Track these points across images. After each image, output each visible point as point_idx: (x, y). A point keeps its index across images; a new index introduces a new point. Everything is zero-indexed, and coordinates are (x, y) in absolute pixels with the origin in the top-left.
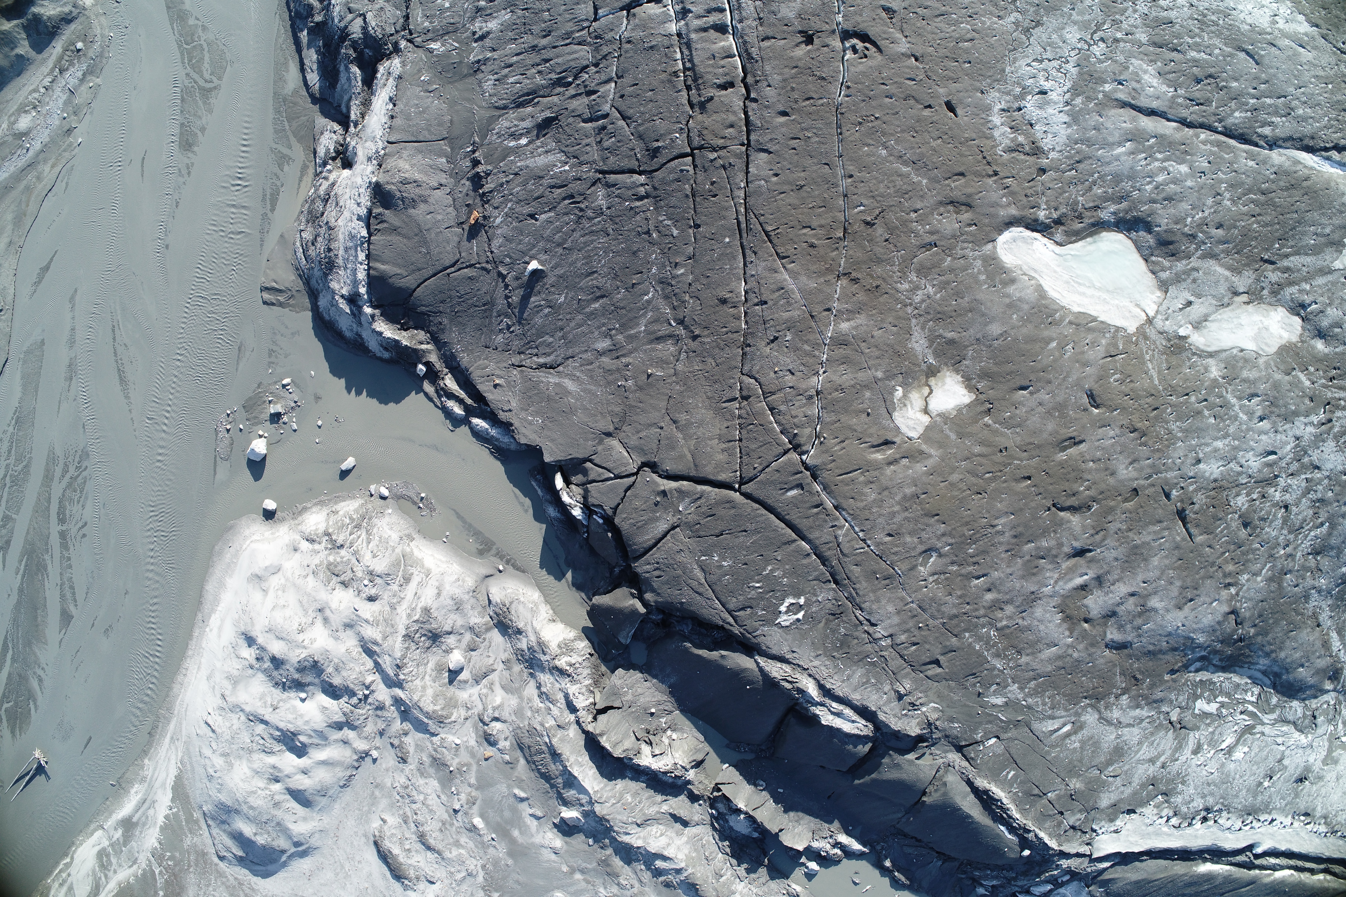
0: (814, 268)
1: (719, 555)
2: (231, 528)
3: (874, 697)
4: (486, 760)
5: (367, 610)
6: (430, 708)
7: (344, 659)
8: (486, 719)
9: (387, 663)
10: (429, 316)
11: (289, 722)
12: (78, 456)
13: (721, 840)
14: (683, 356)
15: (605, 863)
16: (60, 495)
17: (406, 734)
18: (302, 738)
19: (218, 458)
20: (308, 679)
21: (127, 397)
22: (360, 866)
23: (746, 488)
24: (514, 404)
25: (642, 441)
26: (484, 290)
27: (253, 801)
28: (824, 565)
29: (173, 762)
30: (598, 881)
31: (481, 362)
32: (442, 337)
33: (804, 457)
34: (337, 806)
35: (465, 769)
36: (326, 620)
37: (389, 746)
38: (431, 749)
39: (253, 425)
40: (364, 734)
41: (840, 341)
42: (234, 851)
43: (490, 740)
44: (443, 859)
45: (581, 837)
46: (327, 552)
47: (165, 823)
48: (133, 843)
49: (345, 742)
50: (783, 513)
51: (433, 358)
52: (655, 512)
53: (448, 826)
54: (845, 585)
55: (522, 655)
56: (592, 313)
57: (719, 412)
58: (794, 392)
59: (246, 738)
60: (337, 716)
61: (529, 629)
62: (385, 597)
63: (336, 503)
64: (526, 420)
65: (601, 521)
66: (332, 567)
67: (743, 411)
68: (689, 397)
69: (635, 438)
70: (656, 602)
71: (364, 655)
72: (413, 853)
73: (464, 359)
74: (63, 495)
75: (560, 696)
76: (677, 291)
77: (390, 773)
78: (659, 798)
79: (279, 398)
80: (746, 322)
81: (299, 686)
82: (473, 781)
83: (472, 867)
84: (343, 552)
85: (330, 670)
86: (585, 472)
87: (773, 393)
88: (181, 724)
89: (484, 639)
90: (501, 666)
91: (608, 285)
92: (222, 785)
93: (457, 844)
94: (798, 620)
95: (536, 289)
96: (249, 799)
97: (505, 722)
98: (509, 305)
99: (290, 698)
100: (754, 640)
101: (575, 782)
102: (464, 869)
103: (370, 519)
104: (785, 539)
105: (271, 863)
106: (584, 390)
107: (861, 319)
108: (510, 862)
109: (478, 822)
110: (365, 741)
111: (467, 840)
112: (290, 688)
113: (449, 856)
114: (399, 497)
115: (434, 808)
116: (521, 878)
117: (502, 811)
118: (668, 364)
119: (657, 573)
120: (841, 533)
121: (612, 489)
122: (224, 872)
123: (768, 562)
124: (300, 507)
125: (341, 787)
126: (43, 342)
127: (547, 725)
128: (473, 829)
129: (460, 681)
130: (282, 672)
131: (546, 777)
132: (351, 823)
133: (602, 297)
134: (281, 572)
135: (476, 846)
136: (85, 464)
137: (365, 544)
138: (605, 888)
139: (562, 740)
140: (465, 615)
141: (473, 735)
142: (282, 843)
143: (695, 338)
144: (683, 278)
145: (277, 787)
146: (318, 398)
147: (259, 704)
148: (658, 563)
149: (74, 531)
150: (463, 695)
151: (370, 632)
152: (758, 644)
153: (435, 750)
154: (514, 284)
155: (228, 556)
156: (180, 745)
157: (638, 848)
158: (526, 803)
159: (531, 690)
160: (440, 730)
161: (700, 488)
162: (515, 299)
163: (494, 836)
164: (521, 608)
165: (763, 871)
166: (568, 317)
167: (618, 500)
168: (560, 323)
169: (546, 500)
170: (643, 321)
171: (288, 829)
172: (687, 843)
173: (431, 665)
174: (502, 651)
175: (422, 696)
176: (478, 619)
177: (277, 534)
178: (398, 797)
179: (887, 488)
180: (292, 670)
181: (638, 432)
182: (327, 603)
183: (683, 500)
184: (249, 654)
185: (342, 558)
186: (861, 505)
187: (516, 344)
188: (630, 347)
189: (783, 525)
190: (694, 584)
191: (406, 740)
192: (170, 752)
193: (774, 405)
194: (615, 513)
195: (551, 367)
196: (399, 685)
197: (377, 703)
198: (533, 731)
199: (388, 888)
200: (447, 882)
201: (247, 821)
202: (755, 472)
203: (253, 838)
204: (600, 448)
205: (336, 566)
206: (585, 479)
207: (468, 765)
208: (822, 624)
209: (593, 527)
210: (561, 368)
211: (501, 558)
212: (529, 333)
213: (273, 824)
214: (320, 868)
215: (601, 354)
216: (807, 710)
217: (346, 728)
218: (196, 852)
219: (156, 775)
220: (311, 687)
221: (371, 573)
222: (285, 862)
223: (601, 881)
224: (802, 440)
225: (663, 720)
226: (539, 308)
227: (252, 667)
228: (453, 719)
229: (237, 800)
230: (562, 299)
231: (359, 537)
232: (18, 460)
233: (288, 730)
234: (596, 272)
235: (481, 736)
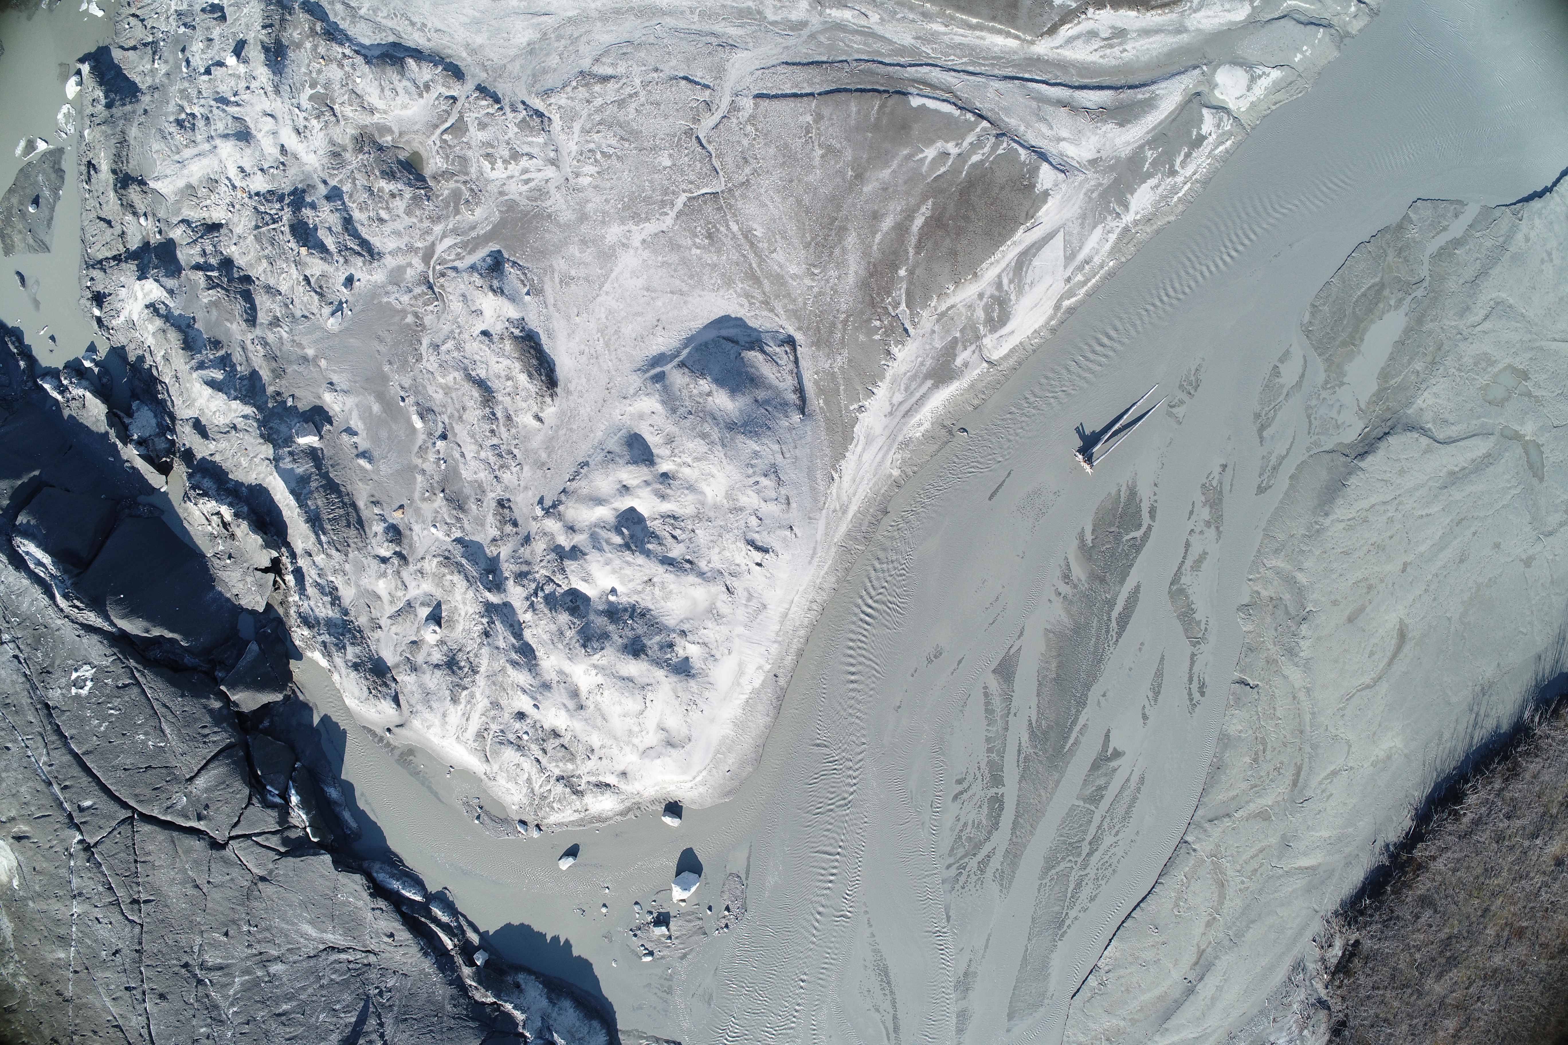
0: (91, 1013)
1: (148, 746)
2: (727, 794)
3: (11, 579)
4: (401, 507)
5: (524, 703)
6: (457, 578)
7: (551, 646)
8: (395, 561)
9: (503, 637)
10: (467, 1016)
11: (629, 564)
12: (961, 883)
13: (165, 401)
14: (196, 949)
15: (279, 373)
16: (995, 833)
17: (494, 540)
18: (618, 540)
19: (743, 876)
20: (600, 622)
21: (877, 952)
22: (582, 347)
23: (124, 814)
24: (370, 915)
25: (226, 870)
26: (406, 1035)
27: (697, 446)
28: (58, 726)
29: (846, 478)
30: (288, 347)
31: (410, 961)
32: (455, 991)
33: (80, 837)
34: (599, 434)
35: (427, 494)
36: (575, 694)
37: (520, 522)
38: (466, 522)
39: (693, 913)
40: (547, 539)
41: (64, 941)
42: (760, 357)
43: (395, 533)
44: (465, 369)
45: (303, 406)
46: (577, 773)
47: (875, 384)
48: (938, 344)
49: (572, 529)
50: (93, 784)
51: (466, 971)
52: (208, 798)
53: (456, 414)
54: (40, 703)
55: (355, 637)
56: (290, 999)
57: (157, 891)
58: (93, 901)
59: (702, 535)
60: (572, 567)
61: (343, 670)
62: (507, 715)
63: (582, 820)
64: (355, 897)
65: (268, 787)
66: (569, 756)
67: (136, 889)
68: (186, 909)
69: (234, 875)
70: (208, 698)
71: (534, 646)
72: (503, 374)
73: (427, 965)
74: (990, 833)
75: (310, 590)
76: (206, 1012)
77: (522, 483)
78: (217, 458)
79: (658, 941)
80: (141, 973)
81: (613, 613)
82: (419, 478)
83: (432, 359)
84: (557, 772)
85: (569, 634)
86: (286, 841)
87: (111, 903)
88: (827, 534)
89: (401, 655)
90: (384, 622)
91: (274, 1026)
92: (747, 465)
93: (447, 390)
94: (76, 670)
95: (350, 1029)
96: (705, 449)
97: (377, 557)
98: (379, 1016)
99: (628, 595)
100: (115, 650)
101: (293, 485)
102: (443, 357)
103: (531, 804)
104: (92, 756)
105: (706, 344)
106: (293, 924)
107: (51, 957)
108: (386, 368)
109: (418, 424)
110: (547, 530)
111: (434, 395)
112: (625, 610)
113: (456, 374)
114: (504, 821)
115: (469, 440)
116: (376, 345)
117: (389, 438)
118: (210, 944)
119: (206, 731)
120: (44, 759)
121: (253, 824)
122: (788, 318)
123: (105, 735)
124: (631, 815)
125: (587, 464)
126: (1010, 1016)
127: (323, 556)
128: (425, 412)
129: (429, 605)
130: (630, 634)
131: (332, 487)
132: (585, 410)
133: (279, 1015)
134: (641, 749)
135: (425, 387)
136: (953, 871)
137: (534, 778)
138: (281, 338)
139: (308, 537)
140: (421, 686)
141: (415, 538)
142: (678, 379)
143: (186, 965)
144: (201, 1023)
145: (665, 466)
146: (608, 936)
147: (672, 586)
148: (205, 743)
149: (977, 788)
150: (427, 587)
151: (522, 677)
152: (111, 646)
153: (458, 519)
154: (374, 1036)
155: (731, 761)
156: (833, 503)
157: (235, 399)
158: (361, 449)
159: (347, 594)
160: (451, 548)
161: (168, 818)
162: (373, 1022)
163: (402, 404)
164: (357, 692)
165: (132, 358)
166: (314, 998)
167: (247, 812)
168: (324, 992)
169: (340, 805)
170: (237, 986)
171: (663, 402)
172: (195, 400)
173: (460, 628)
174: (382, 640)
175: (465, 593)
176: (406, 680)
177: (657, 788)
178: (516, 451)
179: (13, 795)
180: (615, 637)
181: (232, 880)
182: (572, 716)
183: (183, 808)
184: (688, 649)
185: (557, 766)
186: (30, 784)
187: (373, 975)
188: (249, 963)
189: (95, 771)
190: (170, 717)
191: (494, 532)
192: (851, 491)
193: (108, 893)
194: (250, 799)
195: (333, 948)
196: (490, 609)
197: (525, 582)
198: (343, 547)
199: (548, 318)
200: (466, 336)
201: (718, 414)
202: (119, 830)
203: (714, 387)
204: (271, 866)
205: (564, 757)
206: (286, 834)
207: (424, 500)
208: (57, 662)
209: (282, 779)
210: (322, 947)
211: (388, 744)
212: (358, 985)
213: (682, 410)
214: (640, 339)
215: (279, 959)
216: (65, 571)
217: (567, 549)
218: (829, 345)
219: (880, 455)
220: (601, 608)
221: (519, 748)
222: (685, 348)
223: (284, 348)
224: (82, 855)
225: (221, 548)
226: (347, 1010)
227: (683, 633)
228: (436, 560)
229: (724, 445)
230: (321, 1017)
231: (541, 786)
232: (1065, 875)
233: (633, 552)
234: (287, 1040)
235: (406, 537)
